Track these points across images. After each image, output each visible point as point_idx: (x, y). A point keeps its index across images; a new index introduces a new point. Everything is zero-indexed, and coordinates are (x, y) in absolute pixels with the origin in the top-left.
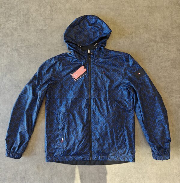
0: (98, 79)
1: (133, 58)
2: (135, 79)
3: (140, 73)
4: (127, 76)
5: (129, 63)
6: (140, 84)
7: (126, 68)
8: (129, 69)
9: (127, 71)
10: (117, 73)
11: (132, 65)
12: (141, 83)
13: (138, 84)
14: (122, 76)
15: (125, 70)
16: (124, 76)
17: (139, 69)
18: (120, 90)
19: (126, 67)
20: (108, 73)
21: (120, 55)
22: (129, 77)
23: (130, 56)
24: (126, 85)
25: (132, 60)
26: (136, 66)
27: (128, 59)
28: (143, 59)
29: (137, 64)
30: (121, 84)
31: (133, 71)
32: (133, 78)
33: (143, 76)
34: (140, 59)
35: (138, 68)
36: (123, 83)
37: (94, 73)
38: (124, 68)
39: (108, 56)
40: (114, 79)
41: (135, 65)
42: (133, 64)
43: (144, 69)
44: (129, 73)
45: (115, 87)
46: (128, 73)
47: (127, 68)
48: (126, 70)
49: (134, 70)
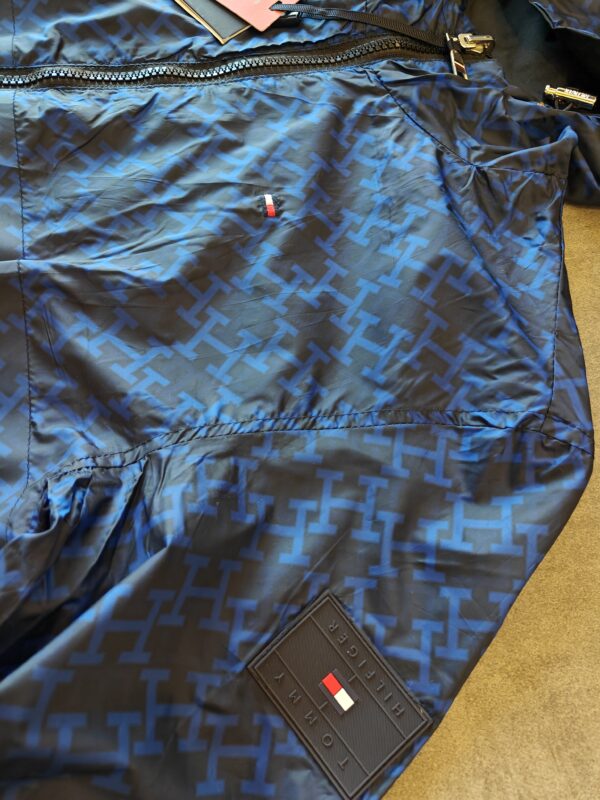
0: (171, 155)
1: (546, 545)
2: (241, 636)
3: (344, 700)
4: (260, 503)
5: (460, 509)
6: (168, 730)
7: (375, 468)
8: (377, 525)
9: (337, 489)
10: (289, 373)
11: (441, 552)
12: (190, 744)
13: (166, 697)
14: (255, 440)
15: (350, 466)
16: (265, 467)
17: (410, 669)
18: (42, 439)
19: (396, 465)
20: (270, 249)
21: (547, 351)
22: (259, 536)
23: (568, 484)
24: (120, 501)
25: (520, 540)
26: (442, 616)
27: (515, 480)
28: (552, 704)
29: (484, 626)
30: (135, 440)
31: (355, 585)
32: (250, 603)
33: (314, 763)
34: (545, 663)
35: (421, 657)
36: (151, 456)
37: (248, 107)
38: (374, 446)
39: (489, 229)
40: (203, 345)
41: (453, 597)
42: (456, 567)
43: (428, 750)
44: (322, 526)
45: (76, 366)
46: (312, 516)
47: (376, 483)
48: (350, 481)
49: (376, 601)
